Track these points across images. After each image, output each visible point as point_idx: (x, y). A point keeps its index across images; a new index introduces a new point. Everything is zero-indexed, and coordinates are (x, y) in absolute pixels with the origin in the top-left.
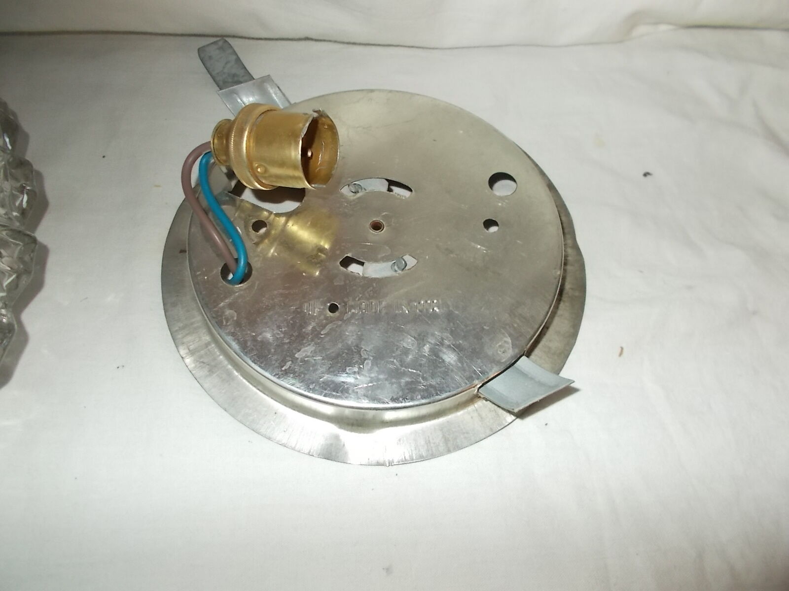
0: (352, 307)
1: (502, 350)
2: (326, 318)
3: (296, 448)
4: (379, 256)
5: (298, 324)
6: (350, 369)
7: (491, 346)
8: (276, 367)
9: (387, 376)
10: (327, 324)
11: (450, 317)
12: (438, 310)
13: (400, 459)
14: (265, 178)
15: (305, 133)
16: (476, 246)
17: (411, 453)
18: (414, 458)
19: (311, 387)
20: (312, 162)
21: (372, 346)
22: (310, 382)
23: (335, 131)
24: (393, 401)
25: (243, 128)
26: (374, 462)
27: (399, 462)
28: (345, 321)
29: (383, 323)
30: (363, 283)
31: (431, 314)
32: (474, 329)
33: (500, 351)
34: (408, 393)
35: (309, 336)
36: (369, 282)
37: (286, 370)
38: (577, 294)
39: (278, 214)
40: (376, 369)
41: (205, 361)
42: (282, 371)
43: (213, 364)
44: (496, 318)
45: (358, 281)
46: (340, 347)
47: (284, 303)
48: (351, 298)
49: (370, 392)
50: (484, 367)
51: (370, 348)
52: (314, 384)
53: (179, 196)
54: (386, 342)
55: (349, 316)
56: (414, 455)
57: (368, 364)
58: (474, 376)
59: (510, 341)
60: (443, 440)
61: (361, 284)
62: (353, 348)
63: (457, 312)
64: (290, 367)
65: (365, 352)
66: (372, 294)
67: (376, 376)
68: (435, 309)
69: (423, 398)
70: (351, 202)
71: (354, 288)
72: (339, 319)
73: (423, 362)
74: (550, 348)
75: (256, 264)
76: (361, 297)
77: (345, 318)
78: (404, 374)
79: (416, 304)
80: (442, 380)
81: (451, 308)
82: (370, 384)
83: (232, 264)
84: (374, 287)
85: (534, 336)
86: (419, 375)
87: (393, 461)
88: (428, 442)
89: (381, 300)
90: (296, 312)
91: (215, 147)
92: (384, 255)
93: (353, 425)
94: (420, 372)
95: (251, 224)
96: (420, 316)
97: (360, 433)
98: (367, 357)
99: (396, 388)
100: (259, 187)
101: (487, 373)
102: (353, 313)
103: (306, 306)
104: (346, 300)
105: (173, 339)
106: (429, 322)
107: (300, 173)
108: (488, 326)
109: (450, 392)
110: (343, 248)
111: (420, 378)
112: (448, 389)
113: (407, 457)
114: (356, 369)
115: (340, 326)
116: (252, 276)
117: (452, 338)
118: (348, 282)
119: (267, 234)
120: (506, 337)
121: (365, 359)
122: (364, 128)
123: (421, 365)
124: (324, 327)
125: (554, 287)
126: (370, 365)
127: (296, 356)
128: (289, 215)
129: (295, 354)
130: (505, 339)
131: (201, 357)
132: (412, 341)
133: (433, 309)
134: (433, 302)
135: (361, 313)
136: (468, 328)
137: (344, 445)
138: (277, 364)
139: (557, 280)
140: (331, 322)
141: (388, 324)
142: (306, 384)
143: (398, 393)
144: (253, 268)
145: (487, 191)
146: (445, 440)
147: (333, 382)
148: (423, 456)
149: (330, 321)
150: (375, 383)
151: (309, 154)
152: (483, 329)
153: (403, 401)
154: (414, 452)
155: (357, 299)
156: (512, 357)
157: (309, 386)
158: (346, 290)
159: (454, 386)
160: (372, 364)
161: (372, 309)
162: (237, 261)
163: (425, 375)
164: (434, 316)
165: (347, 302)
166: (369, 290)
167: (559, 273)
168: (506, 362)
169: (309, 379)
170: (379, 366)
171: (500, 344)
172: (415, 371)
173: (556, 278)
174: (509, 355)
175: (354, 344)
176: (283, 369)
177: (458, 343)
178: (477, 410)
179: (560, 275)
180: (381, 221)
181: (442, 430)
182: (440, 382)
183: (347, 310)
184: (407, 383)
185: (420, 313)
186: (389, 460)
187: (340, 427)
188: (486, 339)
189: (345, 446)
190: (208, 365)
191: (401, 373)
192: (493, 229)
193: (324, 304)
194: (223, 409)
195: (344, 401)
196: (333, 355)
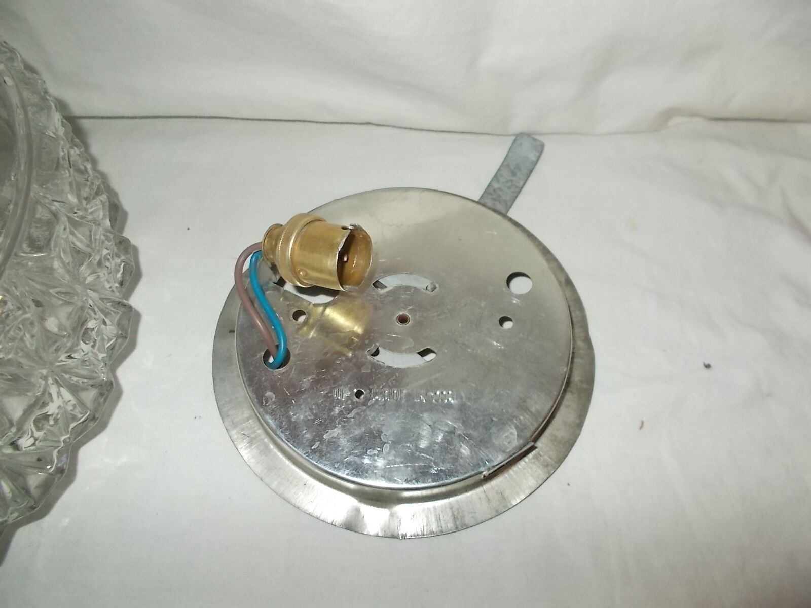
0: (376, 394)
1: (508, 441)
2: (353, 403)
3: (321, 518)
4: (403, 348)
5: (328, 408)
6: (370, 452)
7: (497, 437)
8: (306, 446)
9: (403, 460)
10: (353, 409)
11: (462, 408)
12: (452, 401)
13: (413, 533)
14: (306, 279)
15: (342, 247)
16: (491, 341)
17: (422, 530)
18: (425, 533)
19: (336, 466)
20: (347, 265)
21: (391, 431)
22: (335, 461)
23: (369, 240)
24: (407, 483)
25: (289, 237)
26: (389, 535)
27: (411, 536)
28: (370, 406)
29: (402, 410)
30: (387, 371)
31: (445, 404)
32: (483, 420)
33: (506, 442)
34: (420, 476)
35: (336, 419)
36: (393, 371)
37: (314, 449)
38: (585, 386)
39: (316, 304)
40: (394, 452)
41: (246, 433)
42: (311, 450)
43: (253, 436)
44: (504, 411)
45: (383, 370)
46: (363, 431)
47: (317, 388)
48: (375, 386)
49: (387, 474)
50: (490, 456)
51: (389, 433)
52: (338, 464)
53: (231, 282)
54: (404, 428)
55: (373, 402)
56: (425, 530)
57: (386, 447)
58: (481, 463)
59: (516, 433)
60: (452, 518)
61: (386, 372)
62: (374, 432)
63: (469, 404)
64: (318, 446)
65: (385, 436)
66: (394, 383)
67: (393, 459)
68: (450, 399)
69: (433, 481)
70: (381, 295)
71: (379, 376)
72: (365, 404)
73: (435, 449)
74: (556, 437)
75: (295, 351)
76: (385, 385)
77: (369, 404)
78: (418, 459)
79: (432, 394)
80: (452, 466)
81: (464, 400)
82: (388, 466)
83: (273, 349)
84: (396, 377)
85: (538, 428)
86: (431, 460)
87: (406, 535)
88: (438, 519)
89: (402, 389)
90: (327, 396)
91: (265, 248)
92: (407, 347)
93: (372, 499)
94: (433, 457)
95: (292, 314)
96: (436, 405)
97: (378, 507)
98: (386, 441)
99: (410, 471)
100: (300, 285)
101: (492, 461)
102: (377, 400)
103: (335, 391)
104: (371, 387)
105: (220, 412)
106: (444, 412)
107: (335, 278)
108: (496, 418)
109: (458, 477)
110: (371, 338)
111: (432, 463)
112: (456, 474)
113: (419, 533)
114: (376, 452)
115: (364, 411)
116: (290, 361)
117: (463, 428)
118: (374, 370)
119: (305, 323)
120: (512, 429)
121: (385, 443)
122: (397, 226)
123: (434, 451)
124: (350, 411)
125: (560, 382)
126: (389, 448)
127: (324, 436)
128: (326, 305)
129: (324, 435)
130: (511, 430)
131: (243, 429)
132: (428, 428)
133: (448, 400)
134: (448, 393)
135: (383, 400)
136: (478, 419)
137: (363, 517)
138: (307, 444)
139: (563, 376)
140: (357, 407)
141: (407, 411)
142: (332, 463)
143: (412, 476)
144: (291, 354)
145: (504, 289)
146: (454, 518)
147: (355, 462)
148: (433, 532)
149: (355, 406)
150: (392, 466)
151: (345, 259)
152: (492, 420)
153: (416, 483)
154: (425, 528)
155: (381, 387)
156: (516, 447)
157: (334, 465)
158: (372, 378)
159: (462, 471)
160: (390, 448)
161: (394, 397)
162: (277, 346)
163: (437, 461)
164: (449, 406)
165: (371, 389)
166: (392, 379)
167: (565, 370)
168: (510, 451)
169: (335, 459)
170: (396, 450)
171: (506, 434)
172: (428, 457)
173: (562, 375)
174: (514, 446)
175: (376, 429)
176: (313, 448)
177: (469, 433)
178: (485, 492)
179: (566, 372)
180: (407, 314)
181: (451, 508)
182: (450, 467)
183: (372, 396)
184: (420, 467)
185: (436, 403)
186: (402, 534)
187: (361, 501)
188: (494, 430)
189: (365, 518)
190: (249, 437)
191: (415, 457)
192: (508, 325)
193: (351, 389)
194: (259, 478)
195: (363, 480)
196: (357, 437)
